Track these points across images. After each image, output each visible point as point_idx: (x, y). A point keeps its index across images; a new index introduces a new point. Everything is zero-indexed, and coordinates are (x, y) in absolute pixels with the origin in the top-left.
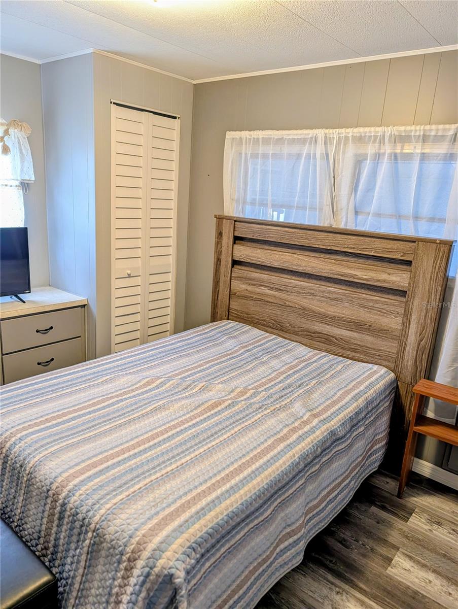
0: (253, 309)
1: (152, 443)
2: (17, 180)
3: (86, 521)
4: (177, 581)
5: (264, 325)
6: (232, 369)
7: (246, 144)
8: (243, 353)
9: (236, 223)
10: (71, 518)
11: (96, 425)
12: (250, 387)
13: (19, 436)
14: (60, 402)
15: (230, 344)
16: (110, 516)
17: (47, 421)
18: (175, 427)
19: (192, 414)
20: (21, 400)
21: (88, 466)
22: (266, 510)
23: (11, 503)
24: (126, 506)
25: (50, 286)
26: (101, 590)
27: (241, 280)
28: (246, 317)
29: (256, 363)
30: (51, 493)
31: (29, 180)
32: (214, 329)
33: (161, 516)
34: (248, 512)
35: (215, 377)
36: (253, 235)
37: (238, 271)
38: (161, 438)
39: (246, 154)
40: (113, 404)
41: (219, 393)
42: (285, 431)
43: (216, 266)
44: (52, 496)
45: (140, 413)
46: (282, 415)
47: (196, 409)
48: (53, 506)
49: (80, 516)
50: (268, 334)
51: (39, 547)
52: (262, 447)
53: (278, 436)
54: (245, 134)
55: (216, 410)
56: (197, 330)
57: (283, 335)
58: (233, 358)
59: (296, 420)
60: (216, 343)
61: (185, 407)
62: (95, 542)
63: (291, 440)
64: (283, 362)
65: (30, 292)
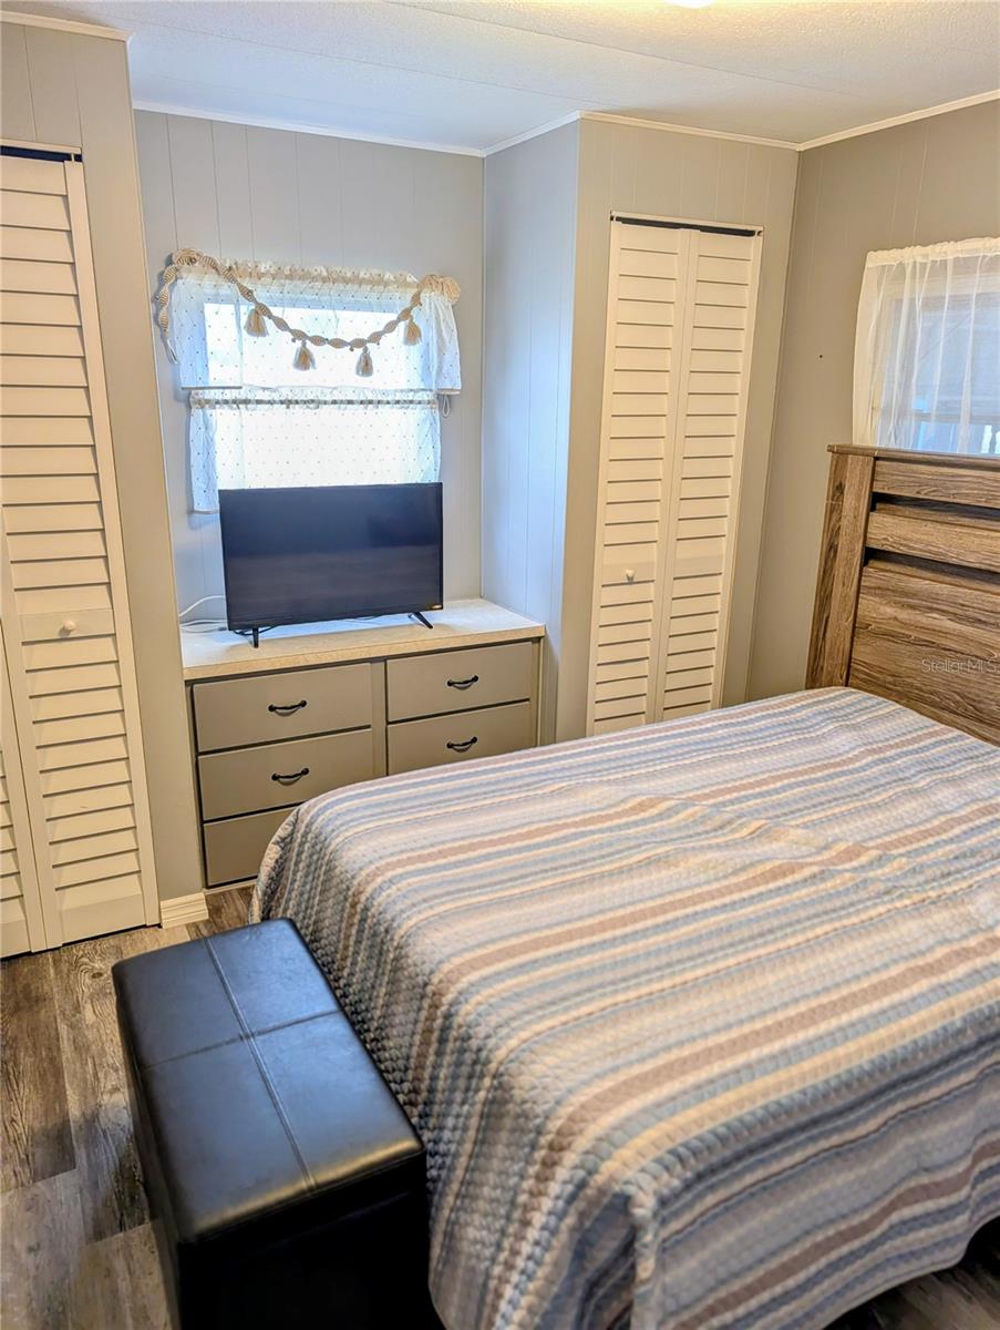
0: (909, 663)
1: (629, 929)
2: (431, 390)
3: (484, 1054)
4: (639, 1212)
5: (933, 704)
6: (836, 799)
7: (913, 277)
8: (869, 766)
9: (878, 462)
10: (458, 1044)
11: (526, 876)
12: (871, 844)
13: (389, 874)
14: (470, 822)
15: (842, 742)
16: (527, 1054)
17: (441, 854)
18: (683, 904)
19: (725, 883)
20: (402, 809)
21: (500, 951)
22: (864, 1119)
23: (367, 996)
24: (559, 1043)
25: (481, 597)
26: (499, 1192)
27: (882, 596)
28: (890, 683)
29: (898, 790)
30: (429, 989)
31: (452, 390)
32: (809, 706)
33: (622, 1076)
34: (816, 1113)
35: (792, 812)
36: (917, 489)
37: (877, 573)
38: (650, 922)
39: (912, 301)
40: (566, 839)
41: (795, 846)
42: (940, 952)
43: (826, 563)
44: (430, 995)
45: (617, 865)
46: (940, 917)
47: (735, 873)
48: (431, 1015)
49: (474, 1044)
50: (943, 726)
51: (406, 1086)
52: (875, 979)
53: (921, 962)
54: (912, 255)
55: (780, 883)
56: (767, 704)
57: (981, 732)
58: (843, 773)
59: (973, 933)
60: (807, 736)
61: (711, 865)
62: (494, 1098)
63: (950, 976)
64: (967, 794)
65: (442, 608)
